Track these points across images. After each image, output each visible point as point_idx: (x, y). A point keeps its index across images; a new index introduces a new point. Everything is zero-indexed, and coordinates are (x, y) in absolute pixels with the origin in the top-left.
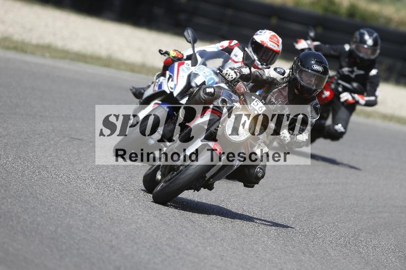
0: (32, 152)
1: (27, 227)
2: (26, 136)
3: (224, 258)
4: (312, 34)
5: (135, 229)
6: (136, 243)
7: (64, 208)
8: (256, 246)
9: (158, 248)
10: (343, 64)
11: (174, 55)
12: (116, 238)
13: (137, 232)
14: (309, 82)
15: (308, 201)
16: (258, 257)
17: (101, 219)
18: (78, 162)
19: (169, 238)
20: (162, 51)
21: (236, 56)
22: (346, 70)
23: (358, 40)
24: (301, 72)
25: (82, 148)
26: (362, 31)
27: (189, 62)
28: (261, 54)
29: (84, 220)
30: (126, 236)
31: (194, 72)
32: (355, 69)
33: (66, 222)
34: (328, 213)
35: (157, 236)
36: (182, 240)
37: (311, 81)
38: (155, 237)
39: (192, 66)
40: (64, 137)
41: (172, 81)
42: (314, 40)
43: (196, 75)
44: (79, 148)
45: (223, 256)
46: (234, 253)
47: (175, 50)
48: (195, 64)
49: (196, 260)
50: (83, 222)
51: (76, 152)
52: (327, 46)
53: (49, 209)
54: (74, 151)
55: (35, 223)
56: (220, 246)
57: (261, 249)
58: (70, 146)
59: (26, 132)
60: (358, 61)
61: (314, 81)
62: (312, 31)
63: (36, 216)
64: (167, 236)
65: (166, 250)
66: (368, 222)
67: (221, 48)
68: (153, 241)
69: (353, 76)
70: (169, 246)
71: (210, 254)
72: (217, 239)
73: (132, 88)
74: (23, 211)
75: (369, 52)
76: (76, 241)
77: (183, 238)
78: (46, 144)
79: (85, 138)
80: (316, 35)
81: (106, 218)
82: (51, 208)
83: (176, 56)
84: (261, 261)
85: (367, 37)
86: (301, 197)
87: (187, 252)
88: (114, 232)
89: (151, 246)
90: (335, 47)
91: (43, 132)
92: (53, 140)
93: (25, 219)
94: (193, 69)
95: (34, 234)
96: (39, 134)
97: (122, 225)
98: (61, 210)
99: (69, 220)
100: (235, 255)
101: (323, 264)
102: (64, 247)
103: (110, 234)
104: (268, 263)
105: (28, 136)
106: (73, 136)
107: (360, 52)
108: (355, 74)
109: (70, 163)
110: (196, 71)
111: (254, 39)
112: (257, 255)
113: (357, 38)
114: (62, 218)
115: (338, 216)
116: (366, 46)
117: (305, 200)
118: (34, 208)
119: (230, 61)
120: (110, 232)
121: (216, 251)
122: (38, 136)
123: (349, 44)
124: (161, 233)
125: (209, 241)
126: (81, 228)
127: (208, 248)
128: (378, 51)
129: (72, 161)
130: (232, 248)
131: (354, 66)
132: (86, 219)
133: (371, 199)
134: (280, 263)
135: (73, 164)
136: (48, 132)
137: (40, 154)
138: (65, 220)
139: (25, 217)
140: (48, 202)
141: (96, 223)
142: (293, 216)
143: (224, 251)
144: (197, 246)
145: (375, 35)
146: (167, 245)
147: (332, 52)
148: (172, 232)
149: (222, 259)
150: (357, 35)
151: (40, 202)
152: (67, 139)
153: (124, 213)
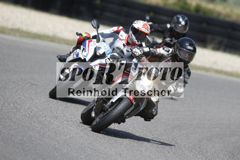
0: (8, 93)
1: (5, 137)
2: (5, 83)
3: (122, 155)
4: (148, 18)
5: (69, 138)
6: (70, 147)
7: (27, 125)
8: (140, 148)
9: (83, 149)
10: (166, 36)
11: (85, 36)
12: (58, 143)
13: (71, 140)
14: (184, 56)
15: (172, 121)
16: (142, 154)
17: (49, 132)
18: (35, 98)
19: (89, 143)
20: (78, 33)
21: (122, 36)
22: (168, 40)
23: (176, 21)
24: (180, 50)
25: (38, 90)
26: (178, 16)
27: (95, 40)
28: (137, 35)
29: (39, 133)
30: (64, 142)
31: (98, 46)
32: (174, 39)
33: (28, 134)
34: (184, 128)
35: (82, 142)
36: (97, 144)
37: (186, 56)
38: (81, 142)
39: (97, 43)
40: (27, 83)
41: (85, 51)
42: (148, 21)
43: (99, 48)
44: (36, 90)
45: (121, 154)
46: (128, 152)
47: (86, 33)
48: (98, 41)
49: (105, 157)
50: (38, 134)
51: (34, 92)
52: (157, 25)
53: (18, 126)
54: (33, 92)
55: (10, 134)
56: (119, 148)
57: (143, 150)
58: (31, 89)
59: (5, 81)
60: (176, 34)
61: (187, 56)
62: (147, 16)
63: (11, 130)
64: (88, 142)
65: (87, 150)
66: (207, 134)
67: (113, 32)
68: (80, 145)
69: (172, 43)
70: (89, 148)
71: (114, 153)
72: (118, 144)
73: (58, 56)
74: (3, 128)
75: (182, 29)
76: (34, 145)
77: (98, 143)
78: (17, 88)
79: (40, 84)
80: (150, 18)
81: (52, 131)
82: (20, 125)
83: (87, 36)
84: (144, 157)
85: (181, 20)
86: (167, 119)
87: (100, 151)
88: (57, 140)
89: (78, 148)
90: (161, 25)
91: (15, 80)
92: (21, 85)
93: (4, 132)
94: (98, 45)
95: (9, 141)
96: (12, 82)
97: (62, 136)
98: (25, 127)
99: (30, 133)
100: (128, 153)
101: (181, 158)
102: (27, 149)
103: (54, 141)
104: (148, 158)
105: (6, 83)
106: (32, 83)
107: (177, 28)
108: (173, 42)
109: (31, 98)
110: (100, 46)
111: (133, 26)
112: (141, 153)
113: (175, 21)
114: (26, 131)
115: (189, 130)
116: (180, 25)
117: (170, 121)
118: (9, 125)
119: (118, 39)
120: (55, 140)
121: (117, 151)
122: (12, 83)
123: (170, 24)
124: (85, 140)
125: (113, 145)
126: (37, 138)
127: (113, 150)
128: (188, 28)
129: (32, 98)
130: (127, 149)
131: (173, 37)
132: (40, 132)
133: (209, 120)
134: (155, 158)
135: (33, 99)
136: (18, 81)
137: (13, 94)
138: (28, 133)
139: (4, 131)
140: (18, 122)
141: (46, 135)
142: (163, 130)
143: (122, 151)
144: (106, 148)
145: (186, 18)
146: (88, 147)
147: (160, 29)
148: (91, 140)
149: (120, 156)
150: (175, 18)
151: (13, 122)
152: (29, 85)
153: (63, 128)
